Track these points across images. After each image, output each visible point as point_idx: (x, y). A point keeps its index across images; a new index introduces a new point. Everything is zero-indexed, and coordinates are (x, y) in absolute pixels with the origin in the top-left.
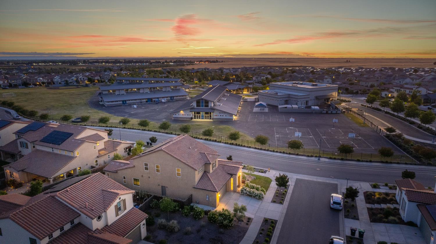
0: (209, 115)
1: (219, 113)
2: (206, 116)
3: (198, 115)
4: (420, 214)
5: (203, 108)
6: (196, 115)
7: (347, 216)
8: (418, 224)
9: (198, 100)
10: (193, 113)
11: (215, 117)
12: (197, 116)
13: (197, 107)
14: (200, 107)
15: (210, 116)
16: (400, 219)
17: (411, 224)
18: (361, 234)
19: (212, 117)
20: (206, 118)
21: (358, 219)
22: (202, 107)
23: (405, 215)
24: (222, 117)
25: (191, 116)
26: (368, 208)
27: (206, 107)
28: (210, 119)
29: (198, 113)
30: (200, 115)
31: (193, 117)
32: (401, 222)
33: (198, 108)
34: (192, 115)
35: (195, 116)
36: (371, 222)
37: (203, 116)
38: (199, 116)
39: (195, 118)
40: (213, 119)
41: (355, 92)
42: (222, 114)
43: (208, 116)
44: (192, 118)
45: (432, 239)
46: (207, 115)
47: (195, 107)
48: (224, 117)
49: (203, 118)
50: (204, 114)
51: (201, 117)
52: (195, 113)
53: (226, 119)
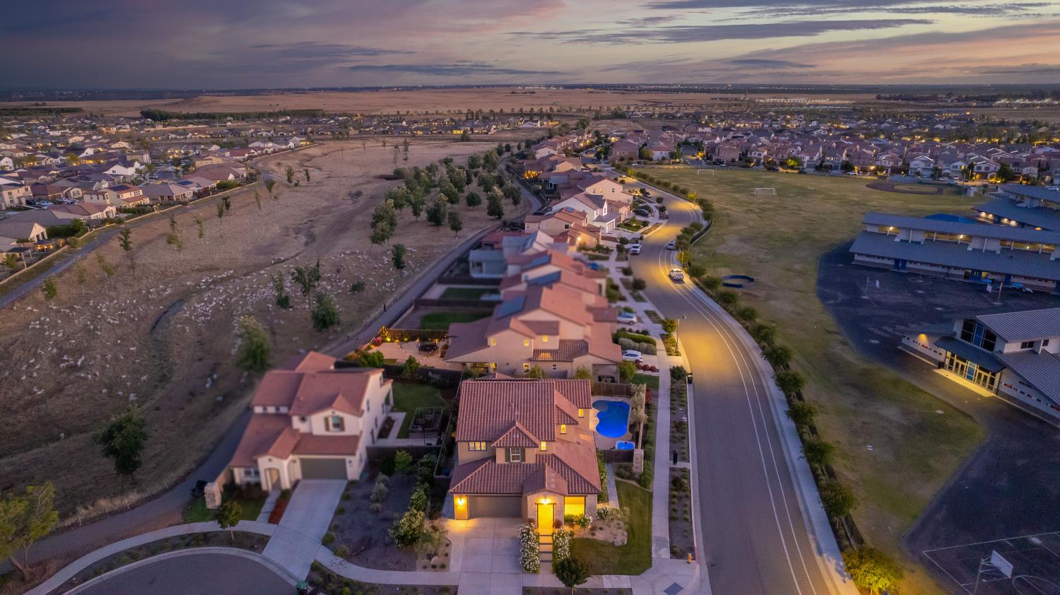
0: (989, 376)
1: (1020, 382)
2: (980, 375)
3: (961, 364)
5: (976, 349)
6: (956, 360)
9: (970, 320)
10: (950, 353)
11: (1003, 389)
12: (957, 364)
13: (963, 340)
14: (969, 341)
15: (992, 381)
19: (996, 386)
20: (979, 382)
22: (975, 343)
24: (1024, 398)
25: (941, 359)
27: (985, 347)
28: (990, 388)
29: (962, 358)
30: (965, 364)
31: (947, 362)
33: (963, 343)
34: (944, 357)
35: (952, 362)
37: (971, 371)
39: (950, 368)
40: (997, 392)
42: (1026, 390)
43: (986, 377)
44: (941, 365)
46: (984, 374)
47: (958, 337)
48: (1032, 401)
49: (969, 378)
50: (975, 367)
51: (966, 373)
52: (953, 355)
53: (1036, 410)
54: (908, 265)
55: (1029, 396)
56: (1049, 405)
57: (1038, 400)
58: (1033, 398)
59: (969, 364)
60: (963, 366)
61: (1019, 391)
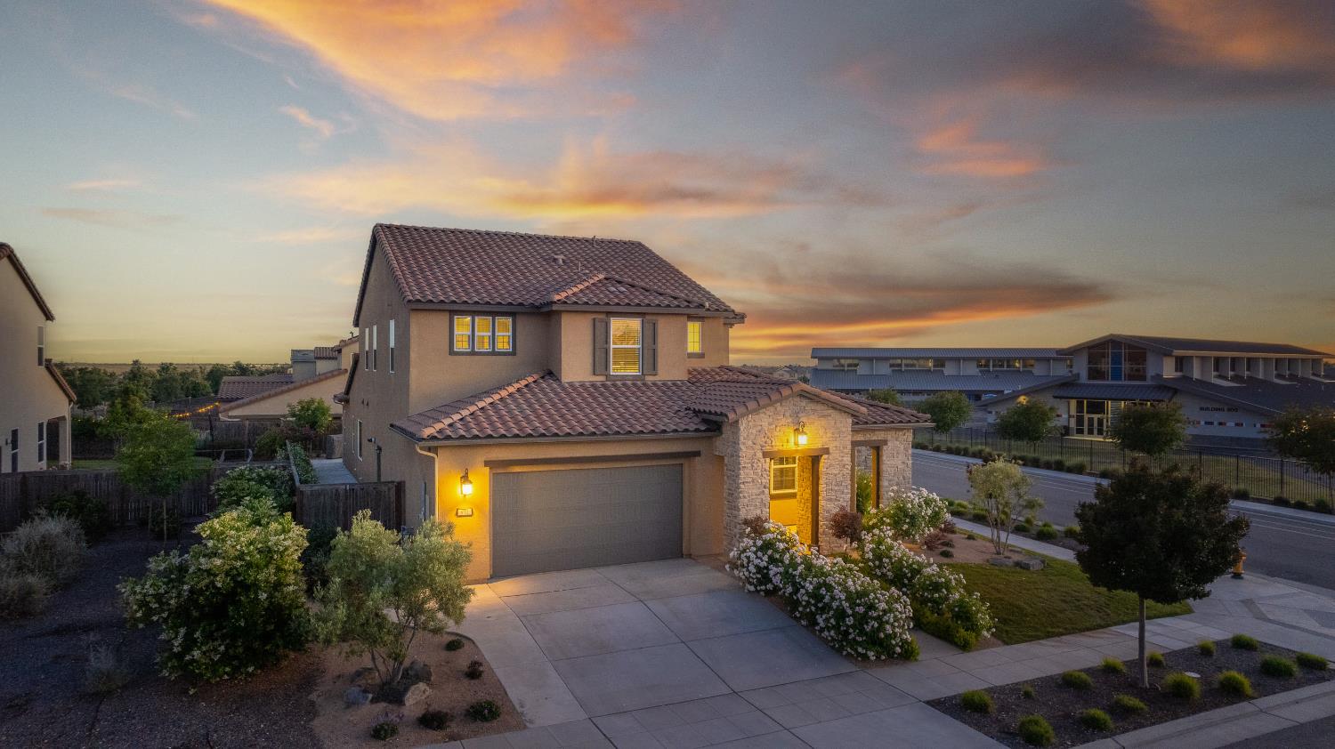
1: (1202, 409)
3: (1096, 417)
6: (1086, 416)
10: (1073, 403)
12: (1091, 420)
13: (1092, 382)
14: (1103, 378)
22: (1114, 378)
24: (1214, 430)
27: (1132, 378)
29: (1097, 407)
30: (1104, 417)
31: (1073, 423)
33: (1094, 385)
34: (1065, 416)
35: (1080, 421)
38: (1100, 422)
39: (1080, 431)
42: (1216, 417)
44: (1067, 430)
47: (1084, 379)
55: (1220, 424)
56: (1258, 425)
57: (1237, 425)
58: (1228, 424)
61: (1203, 423)
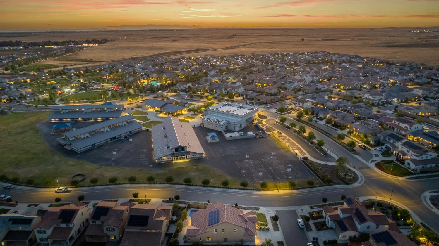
0: (185, 156)
4: (334, 225)
5: (180, 152)
7: (308, 231)
8: (334, 228)
9: (176, 147)
11: (189, 157)
12: (176, 158)
15: (186, 157)
16: (327, 227)
17: (331, 228)
18: (317, 239)
19: (187, 157)
20: (183, 159)
21: (312, 231)
23: (329, 225)
24: (195, 156)
25: (171, 159)
26: (314, 223)
27: (182, 151)
28: (186, 159)
31: (173, 159)
32: (328, 228)
33: (176, 153)
36: (317, 231)
37: (180, 158)
39: (175, 160)
40: (188, 159)
41: (265, 102)
42: (194, 155)
44: (172, 161)
45: (340, 235)
46: (183, 157)
48: (197, 156)
49: (180, 159)
50: (181, 156)
51: (179, 159)
52: (174, 157)
53: (198, 157)
54: (96, 145)
59: (179, 157)
60: (178, 158)
